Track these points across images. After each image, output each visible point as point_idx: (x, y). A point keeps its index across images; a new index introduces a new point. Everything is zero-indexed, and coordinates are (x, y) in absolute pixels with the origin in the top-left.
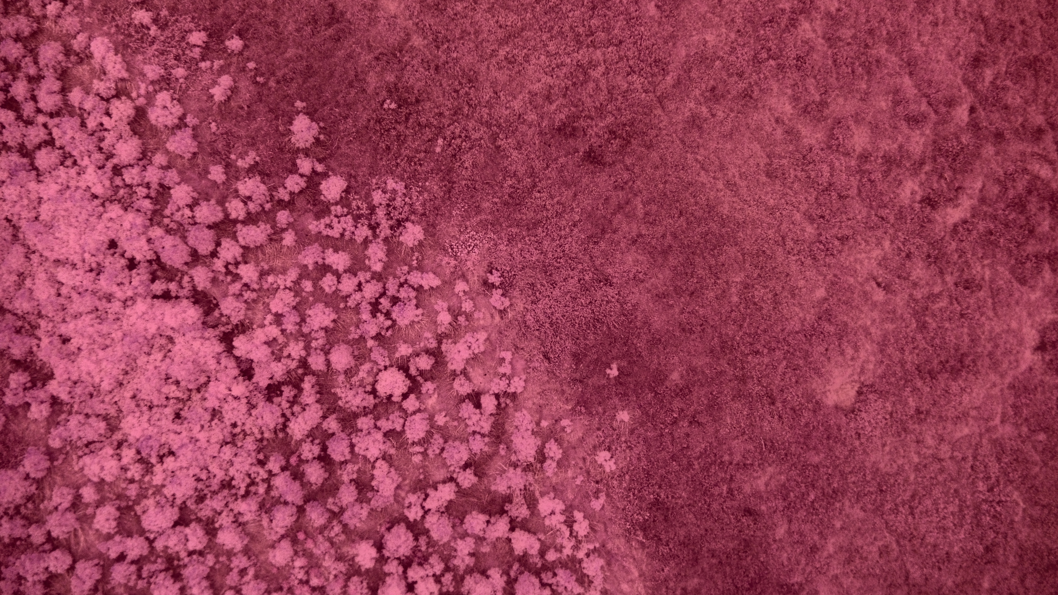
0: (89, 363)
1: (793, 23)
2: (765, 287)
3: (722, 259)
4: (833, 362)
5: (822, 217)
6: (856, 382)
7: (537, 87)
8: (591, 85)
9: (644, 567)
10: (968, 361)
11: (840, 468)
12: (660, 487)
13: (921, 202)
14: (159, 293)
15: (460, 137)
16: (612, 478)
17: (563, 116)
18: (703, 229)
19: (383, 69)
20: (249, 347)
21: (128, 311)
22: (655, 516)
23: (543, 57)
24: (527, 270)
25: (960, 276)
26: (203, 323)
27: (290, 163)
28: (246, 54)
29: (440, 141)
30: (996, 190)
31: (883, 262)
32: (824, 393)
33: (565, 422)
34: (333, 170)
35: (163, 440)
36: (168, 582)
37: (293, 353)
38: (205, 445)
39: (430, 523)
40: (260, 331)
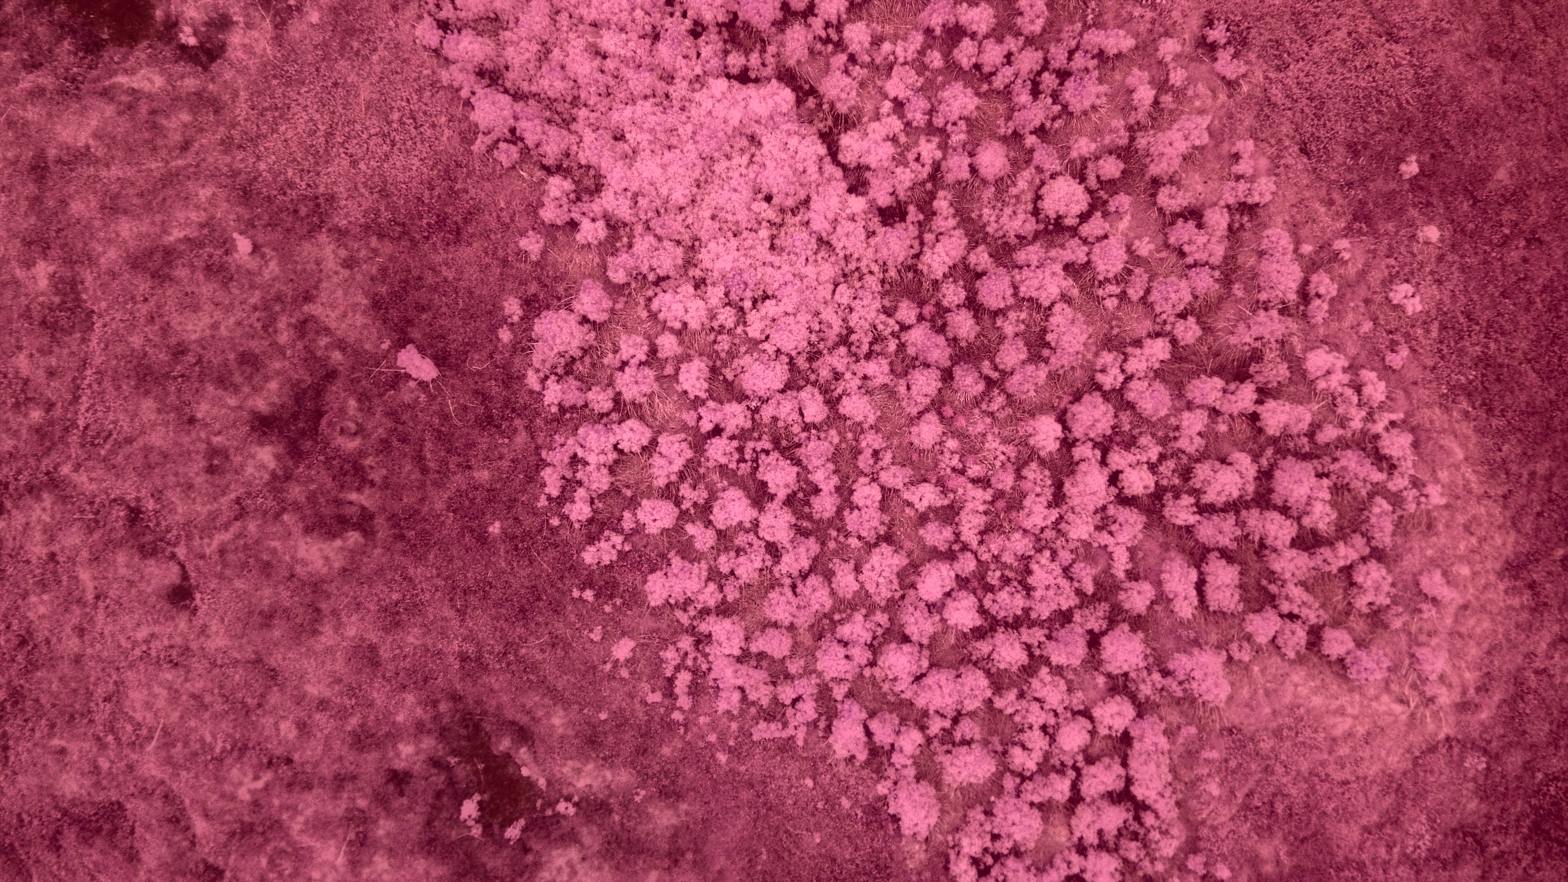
0: (653, 167)
9: (1471, 446)
12: (1487, 335)
14: (736, 71)
16: (1415, 324)
21: (697, 97)
22: (1483, 376)
26: (797, 114)
37: (924, 154)
38: (814, 284)
39: (1137, 391)
40: (875, 125)
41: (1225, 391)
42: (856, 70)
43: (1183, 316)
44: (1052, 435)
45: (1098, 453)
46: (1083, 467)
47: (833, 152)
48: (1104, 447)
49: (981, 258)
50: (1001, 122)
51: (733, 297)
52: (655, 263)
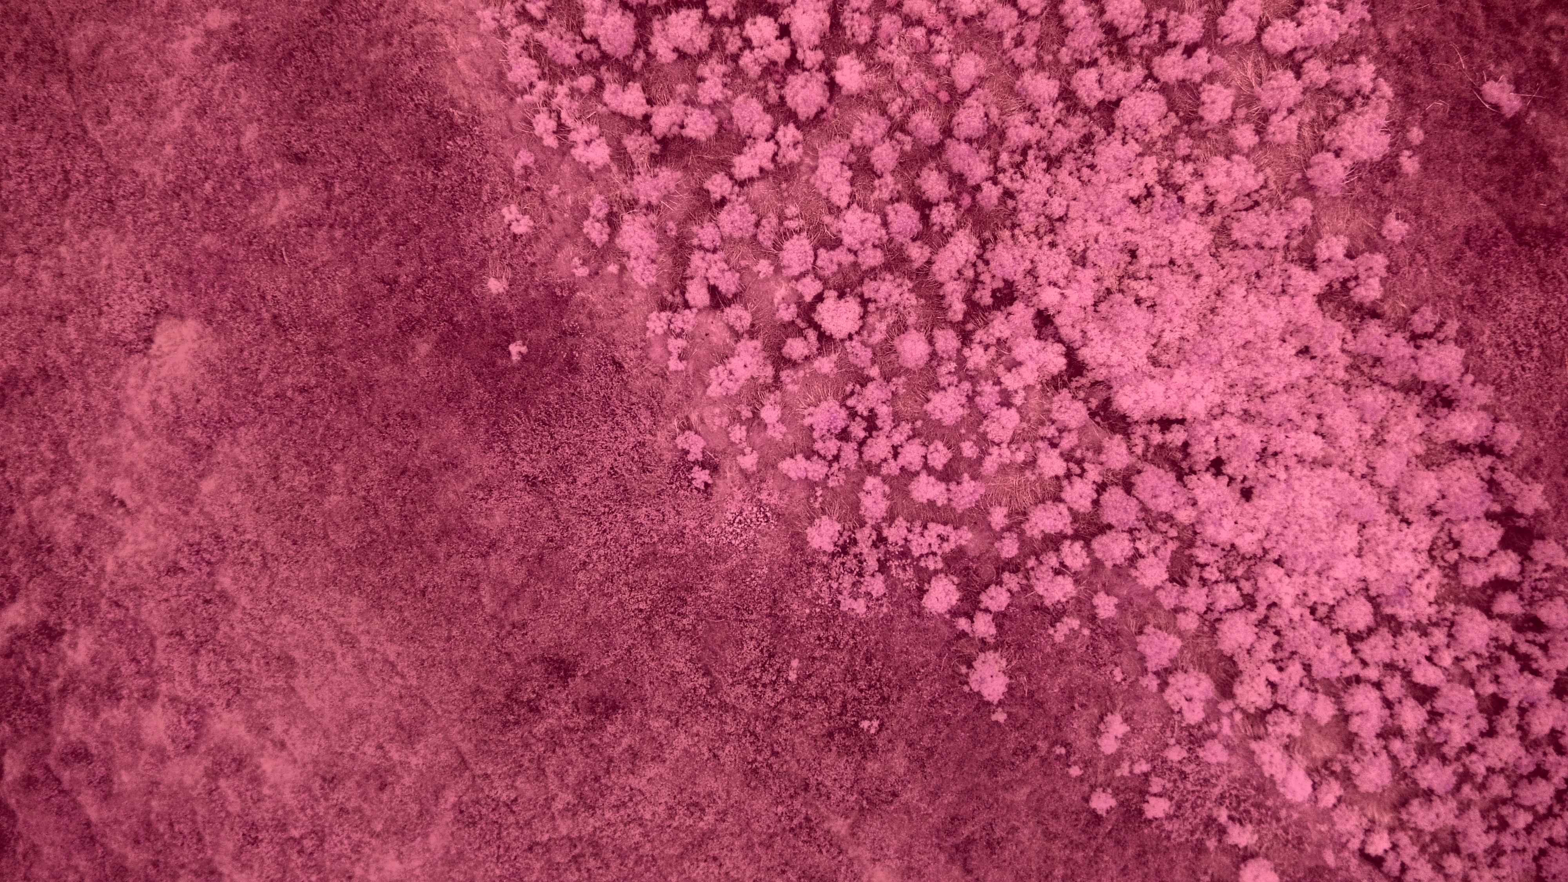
0: (1266, 321)
2: (291, 489)
3: (359, 529)
4: (188, 384)
5: (207, 602)
6: (156, 357)
7: (653, 770)
8: (571, 780)
9: (449, 72)
11: (170, 230)
12: (435, 187)
13: (63, 632)
14: (1175, 427)
15: (764, 686)
16: (506, 196)
17: (611, 729)
18: (388, 572)
19: (883, 780)
20: (1042, 357)
21: (1217, 399)
22: (438, 145)
23: (648, 816)
24: (654, 493)
26: (1110, 388)
27: (1006, 628)
28: (1086, 788)
29: (792, 676)
31: (116, 537)
32: (201, 337)
33: (582, 272)
34: (946, 622)
35: (1148, 219)
36: (1120, 21)
37: (981, 351)
38: (1089, 215)
39: (763, 124)
40: (1031, 381)
41: (682, 127)
42: (1050, 431)
43: (722, 202)
44: (846, 71)
45: (800, 56)
46: (815, 39)
47: (1070, 353)
48: (793, 63)
49: (917, 253)
50: (902, 391)
51: (1174, 197)
52: (1265, 220)
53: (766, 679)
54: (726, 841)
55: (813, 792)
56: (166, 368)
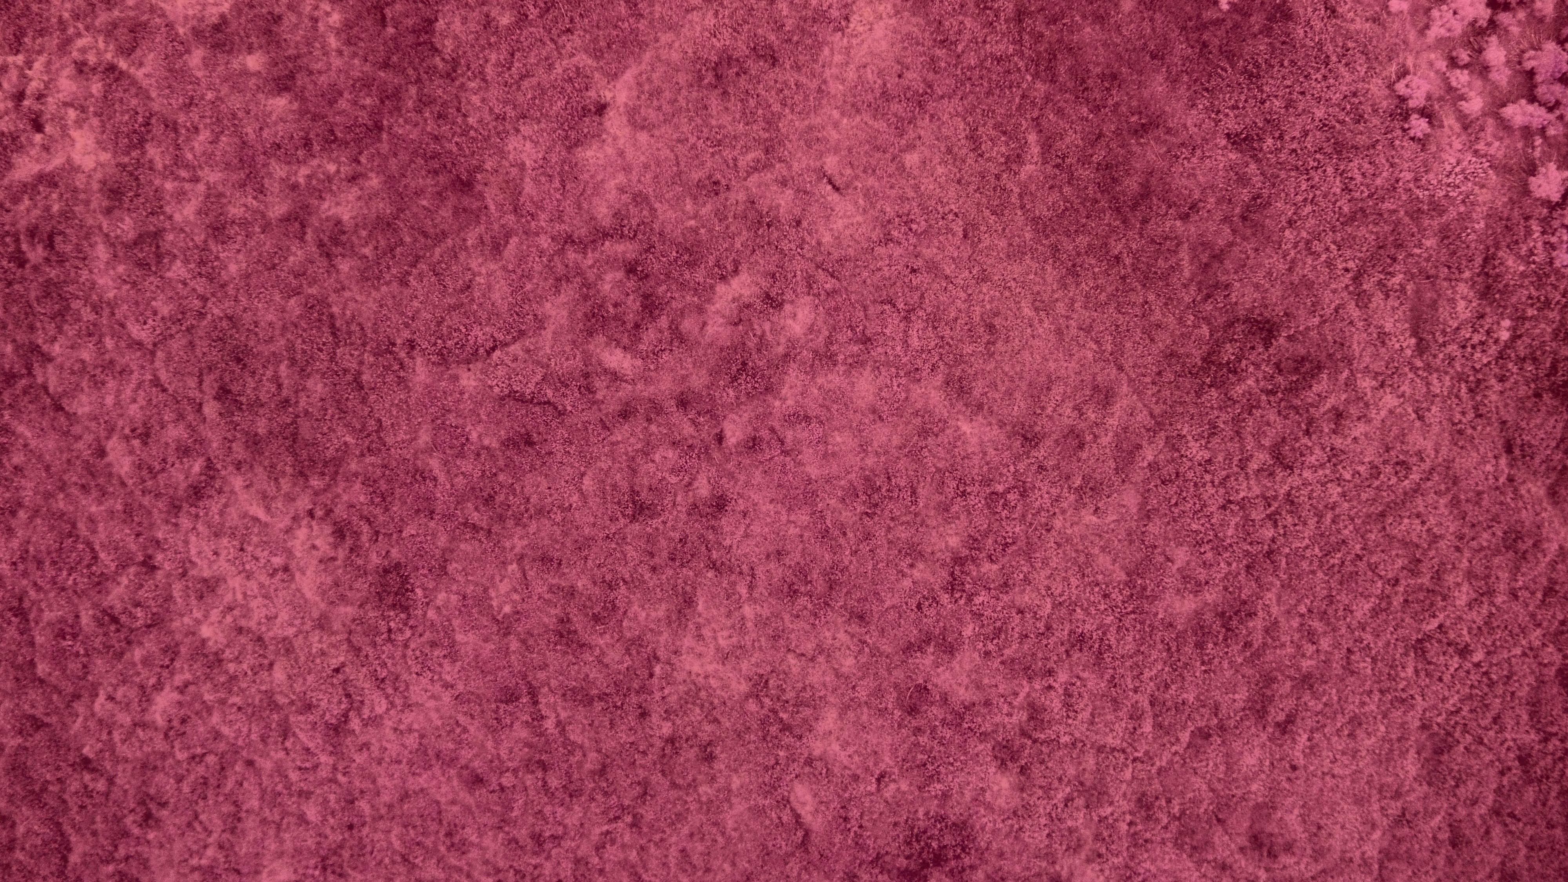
1: (974, 542)
4: (892, 58)
5: (914, 271)
6: (855, 35)
7: (1360, 429)
8: (1267, 442)
10: (709, 78)
13: (783, 303)
15: (1473, 347)
17: (1316, 388)
24: (1369, 142)
25: (726, 199)
29: (1505, 335)
30: (688, 325)
31: (828, 212)
53: (1476, 338)
54: (1431, 497)
55: (1517, 452)
56: (865, 46)
